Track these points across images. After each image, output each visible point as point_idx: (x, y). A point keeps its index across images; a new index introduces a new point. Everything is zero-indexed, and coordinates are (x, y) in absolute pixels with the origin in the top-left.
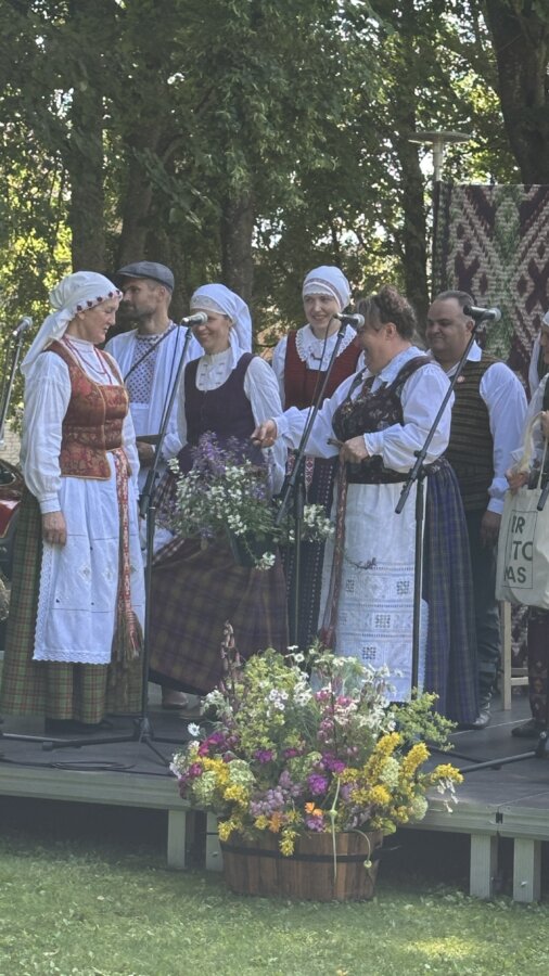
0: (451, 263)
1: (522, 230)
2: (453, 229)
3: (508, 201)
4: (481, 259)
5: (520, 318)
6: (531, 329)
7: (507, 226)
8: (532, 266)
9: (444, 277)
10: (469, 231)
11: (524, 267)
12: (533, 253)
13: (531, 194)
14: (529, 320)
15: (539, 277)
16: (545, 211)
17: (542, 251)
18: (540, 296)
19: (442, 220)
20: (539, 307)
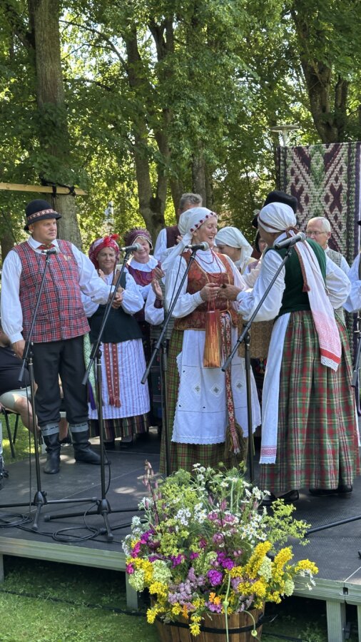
2: (289, 170)
3: (318, 154)
4: (305, 186)
7: (317, 167)
8: (332, 188)
10: (297, 172)
11: (327, 188)
13: (330, 149)
15: (336, 193)
16: (338, 158)
17: (337, 179)
18: (337, 203)
19: (282, 167)
20: (337, 209)
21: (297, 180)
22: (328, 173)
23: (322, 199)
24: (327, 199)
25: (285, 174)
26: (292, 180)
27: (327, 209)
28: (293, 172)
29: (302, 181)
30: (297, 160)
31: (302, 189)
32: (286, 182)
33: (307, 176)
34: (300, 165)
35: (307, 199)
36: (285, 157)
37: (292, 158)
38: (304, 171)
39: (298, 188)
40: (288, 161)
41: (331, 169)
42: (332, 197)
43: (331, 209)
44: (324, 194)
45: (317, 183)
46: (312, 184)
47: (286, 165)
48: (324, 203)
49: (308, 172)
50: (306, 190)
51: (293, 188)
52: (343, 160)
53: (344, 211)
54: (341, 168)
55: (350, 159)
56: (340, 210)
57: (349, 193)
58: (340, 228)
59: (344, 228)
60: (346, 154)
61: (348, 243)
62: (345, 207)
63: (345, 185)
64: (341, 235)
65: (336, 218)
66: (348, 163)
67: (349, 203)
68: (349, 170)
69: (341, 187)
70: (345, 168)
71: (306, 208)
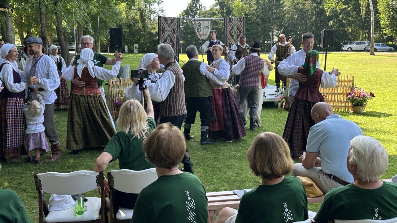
0: (161, 28)
1: (171, 23)
2: (161, 23)
3: (169, 19)
4: (166, 27)
5: (171, 35)
6: (173, 37)
7: (169, 23)
8: (173, 28)
9: (160, 29)
10: (164, 23)
11: (172, 28)
12: (173, 26)
13: (172, 18)
14: (173, 36)
15: (174, 30)
16: (175, 21)
17: (174, 26)
18: (174, 32)
19: (159, 21)
20: (174, 34)
21: (164, 25)
22: (172, 25)
23: (170, 31)
24: (172, 31)
25: (160, 23)
26: (162, 25)
27: (172, 34)
28: (162, 23)
29: (165, 26)
30: (164, 20)
31: (165, 28)
32: (161, 26)
33: (166, 24)
34: (164, 21)
35: (166, 31)
36: (160, 19)
37: (162, 19)
38: (165, 23)
39: (164, 27)
40: (161, 20)
41: (173, 23)
42: (173, 31)
43: (173, 34)
44: (171, 30)
45: (169, 27)
46: (168, 27)
47: (161, 21)
48: (171, 32)
49: (167, 24)
50: (166, 28)
51: (162, 27)
52: (176, 22)
53: (176, 35)
54: (175, 24)
55: (178, 22)
56: (175, 34)
57: (177, 30)
58: (175, 39)
59: (176, 39)
60: (177, 20)
61: (177, 43)
62: (176, 34)
63: (176, 28)
64: (175, 40)
65: (174, 36)
66: (177, 22)
67: (177, 33)
68: (177, 24)
69: (175, 28)
70: (176, 24)
71: (166, 33)
